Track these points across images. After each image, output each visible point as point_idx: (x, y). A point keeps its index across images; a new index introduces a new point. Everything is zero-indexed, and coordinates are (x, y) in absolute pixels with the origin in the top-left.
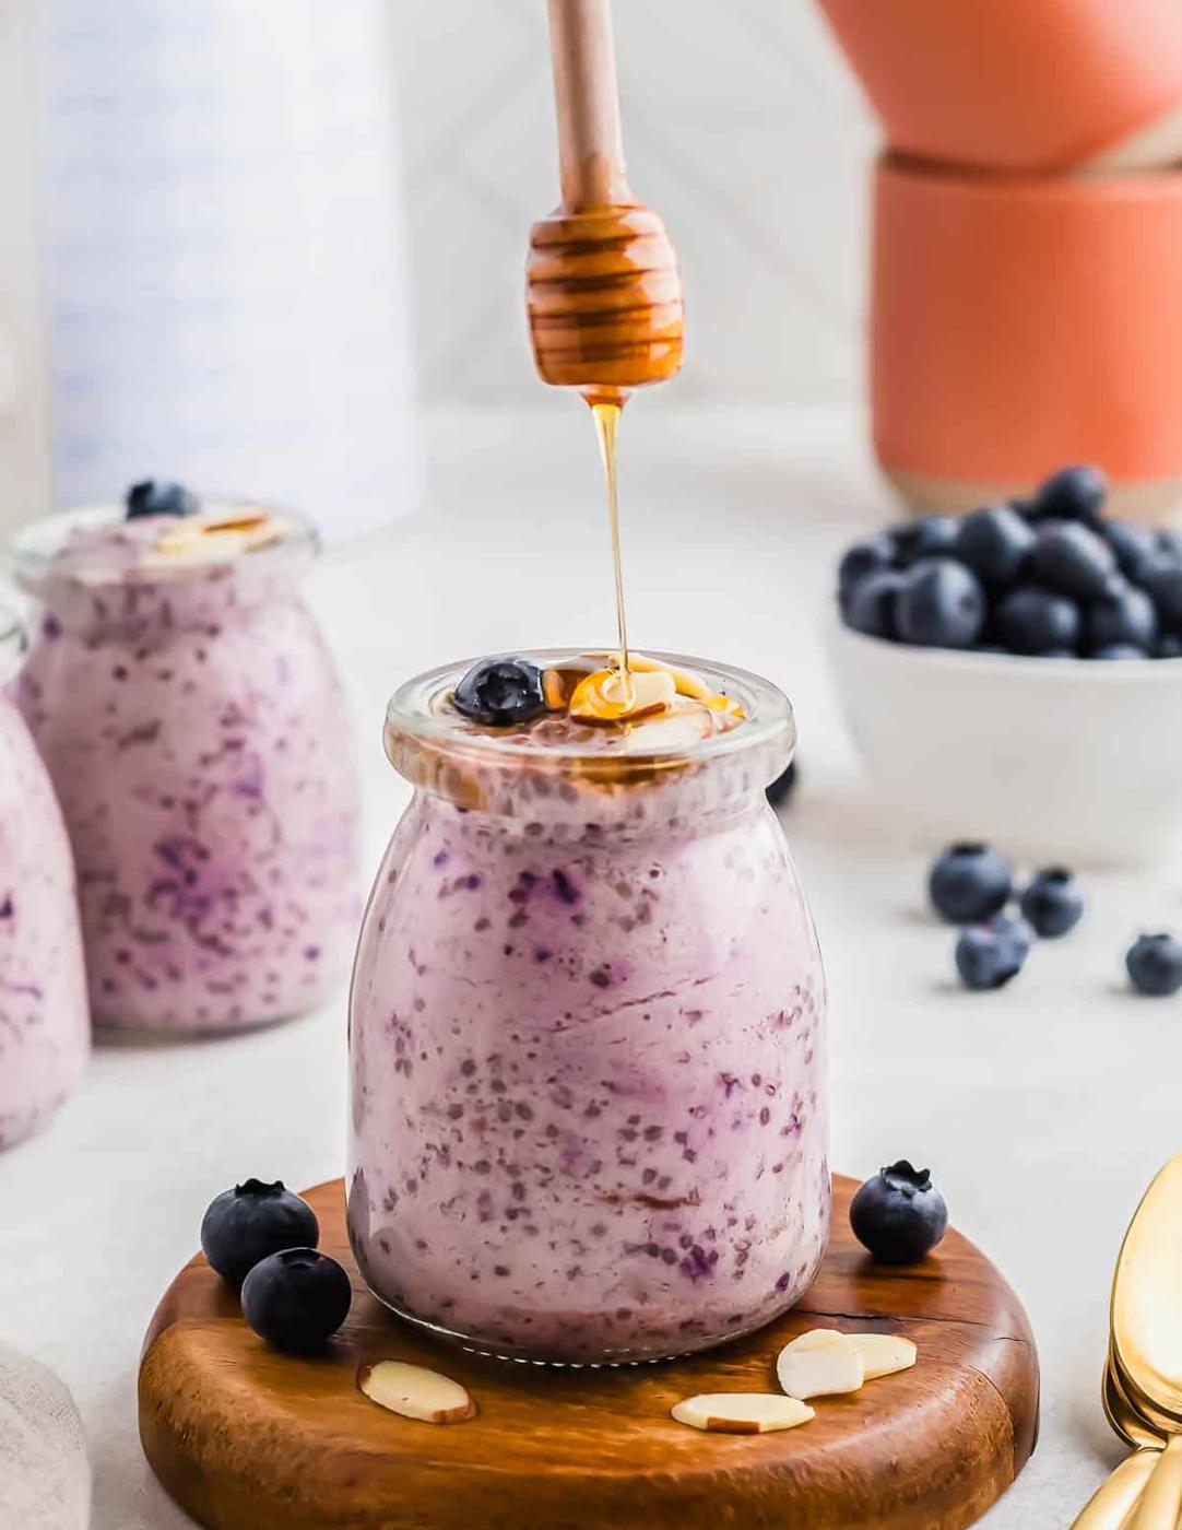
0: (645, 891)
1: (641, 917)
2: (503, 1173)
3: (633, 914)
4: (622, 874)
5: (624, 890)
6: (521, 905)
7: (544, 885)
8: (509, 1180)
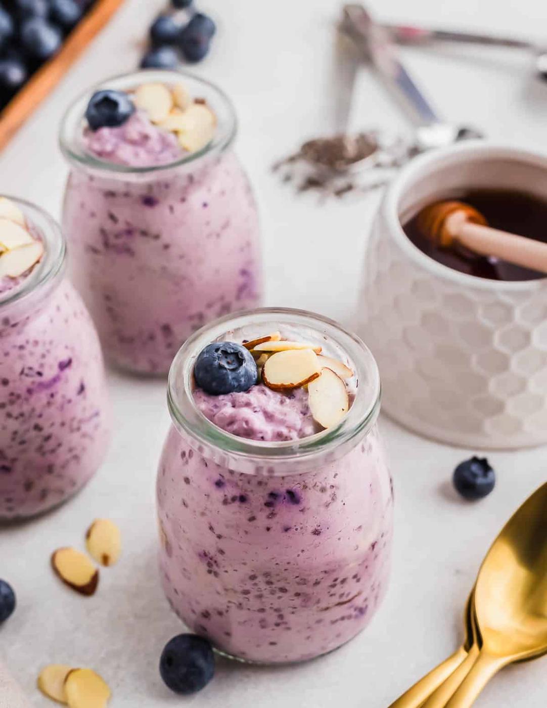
0: (332, 487)
1: (333, 499)
2: (272, 611)
3: (329, 499)
4: (321, 483)
5: (323, 490)
6: (272, 509)
7: (283, 498)
8: (276, 614)
